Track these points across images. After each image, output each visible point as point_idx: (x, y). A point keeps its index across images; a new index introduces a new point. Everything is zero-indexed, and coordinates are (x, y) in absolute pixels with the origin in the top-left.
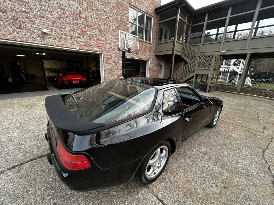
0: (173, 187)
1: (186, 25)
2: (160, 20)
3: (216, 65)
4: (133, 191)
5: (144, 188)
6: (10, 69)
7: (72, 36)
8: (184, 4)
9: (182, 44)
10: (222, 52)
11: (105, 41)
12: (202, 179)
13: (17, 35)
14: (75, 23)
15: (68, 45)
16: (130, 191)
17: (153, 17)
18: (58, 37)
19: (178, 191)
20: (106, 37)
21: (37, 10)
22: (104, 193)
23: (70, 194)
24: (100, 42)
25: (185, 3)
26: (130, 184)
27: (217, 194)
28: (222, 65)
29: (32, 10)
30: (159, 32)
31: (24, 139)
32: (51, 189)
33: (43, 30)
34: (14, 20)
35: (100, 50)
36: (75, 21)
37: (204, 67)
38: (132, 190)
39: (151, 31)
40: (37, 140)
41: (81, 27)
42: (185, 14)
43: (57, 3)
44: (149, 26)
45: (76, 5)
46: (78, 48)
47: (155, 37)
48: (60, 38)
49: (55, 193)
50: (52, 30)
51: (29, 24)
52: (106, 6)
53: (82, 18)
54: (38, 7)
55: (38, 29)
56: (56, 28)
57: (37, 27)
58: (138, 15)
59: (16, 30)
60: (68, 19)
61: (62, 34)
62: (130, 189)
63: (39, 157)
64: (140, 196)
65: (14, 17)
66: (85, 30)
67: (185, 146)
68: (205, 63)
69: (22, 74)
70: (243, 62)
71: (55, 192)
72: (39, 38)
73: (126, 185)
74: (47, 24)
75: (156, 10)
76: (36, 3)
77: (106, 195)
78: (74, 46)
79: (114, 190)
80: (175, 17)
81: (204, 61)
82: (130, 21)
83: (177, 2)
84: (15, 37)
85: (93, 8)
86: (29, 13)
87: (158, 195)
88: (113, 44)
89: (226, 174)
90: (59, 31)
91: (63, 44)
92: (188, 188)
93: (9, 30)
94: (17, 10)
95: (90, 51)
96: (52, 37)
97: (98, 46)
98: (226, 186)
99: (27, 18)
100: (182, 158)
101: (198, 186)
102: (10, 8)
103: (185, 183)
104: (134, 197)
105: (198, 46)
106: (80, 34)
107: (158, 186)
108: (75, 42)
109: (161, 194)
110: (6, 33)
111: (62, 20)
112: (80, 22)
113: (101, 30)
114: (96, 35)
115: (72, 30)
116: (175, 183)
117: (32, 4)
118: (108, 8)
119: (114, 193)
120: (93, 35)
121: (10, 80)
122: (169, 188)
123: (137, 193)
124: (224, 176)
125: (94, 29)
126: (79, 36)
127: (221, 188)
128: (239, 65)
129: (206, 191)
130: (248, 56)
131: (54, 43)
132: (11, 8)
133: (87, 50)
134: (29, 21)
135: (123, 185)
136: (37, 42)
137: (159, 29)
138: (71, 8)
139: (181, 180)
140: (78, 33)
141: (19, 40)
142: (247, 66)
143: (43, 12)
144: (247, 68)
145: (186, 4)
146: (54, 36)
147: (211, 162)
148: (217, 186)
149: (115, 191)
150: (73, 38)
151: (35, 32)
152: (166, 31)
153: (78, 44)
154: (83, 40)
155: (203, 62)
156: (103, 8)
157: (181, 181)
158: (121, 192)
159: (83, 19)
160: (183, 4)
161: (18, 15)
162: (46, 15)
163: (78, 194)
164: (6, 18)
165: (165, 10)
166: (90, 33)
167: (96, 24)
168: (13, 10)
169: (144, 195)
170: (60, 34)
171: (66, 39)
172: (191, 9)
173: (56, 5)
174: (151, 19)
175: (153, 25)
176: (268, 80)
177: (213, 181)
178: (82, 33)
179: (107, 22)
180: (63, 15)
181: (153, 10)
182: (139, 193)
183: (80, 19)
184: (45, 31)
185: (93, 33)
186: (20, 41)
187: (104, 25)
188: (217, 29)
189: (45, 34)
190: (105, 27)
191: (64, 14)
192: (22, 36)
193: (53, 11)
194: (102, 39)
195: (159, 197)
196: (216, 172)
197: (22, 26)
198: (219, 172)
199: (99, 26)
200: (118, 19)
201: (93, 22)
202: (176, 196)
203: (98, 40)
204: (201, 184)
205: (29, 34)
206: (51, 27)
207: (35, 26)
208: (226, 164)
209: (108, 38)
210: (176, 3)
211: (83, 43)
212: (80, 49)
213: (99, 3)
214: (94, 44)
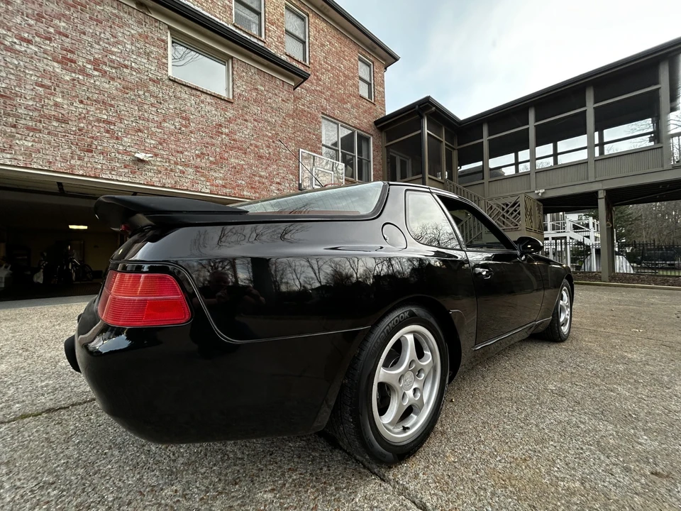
0: (473, 477)
1: (444, 147)
2: (389, 140)
3: (531, 219)
4: (336, 489)
5: (375, 479)
6: (45, 254)
7: (196, 167)
8: (434, 108)
9: (443, 183)
10: (538, 193)
11: (270, 178)
12: (569, 453)
13: (79, 162)
14: (207, 144)
15: (187, 185)
16: (324, 490)
17: (372, 135)
18: (166, 169)
19: (493, 486)
20: (271, 169)
21: (133, 119)
22: (233, 497)
23: (114, 500)
24: (257, 178)
25: (434, 106)
26: (325, 469)
27: (636, 494)
28: (545, 232)
29: (121, 119)
30: (388, 163)
31: (23, 375)
32: (53, 486)
33: (137, 155)
34: (79, 135)
35: (257, 195)
36: (208, 140)
37: (502, 225)
38: (331, 485)
39: (370, 161)
40: (59, 376)
41: (218, 150)
42: (440, 127)
43: (176, 108)
44: (364, 153)
45: (214, 112)
46: (208, 191)
47: (381, 173)
48: (171, 170)
49: (63, 498)
50: (156, 155)
51: (109, 144)
52: (274, 114)
53: (222, 133)
54: (136, 113)
55: (126, 152)
56: (165, 151)
57: (125, 150)
58: (341, 136)
59: (79, 153)
60: (192, 135)
61: (176, 163)
62: (325, 483)
63: (49, 411)
64: (359, 504)
65: (80, 130)
66: (226, 155)
67: (491, 379)
68: (503, 216)
69: (70, 264)
70: (594, 223)
71: (65, 493)
72: (126, 170)
73: (310, 474)
74: (147, 145)
75: (376, 123)
76: (132, 106)
77: (239, 502)
78: (199, 187)
79: (270, 488)
80: (419, 132)
81: (501, 211)
82: (324, 142)
83: (419, 106)
84: (72, 167)
85: (247, 117)
86: (114, 124)
87: (424, 500)
88: (287, 185)
89: (646, 440)
90: (170, 157)
91: (176, 182)
92: (530, 479)
93: (63, 153)
94: (91, 119)
95: (234, 197)
96: (155, 168)
97: (252, 188)
98: (658, 470)
99: (107, 132)
100: (488, 404)
101: (560, 471)
102: (77, 114)
103: (513, 465)
104: (339, 507)
105: (480, 186)
106: (214, 163)
107: (421, 475)
108: (202, 179)
109: (435, 498)
110: (57, 158)
111: (180, 136)
112: (217, 141)
113: (261, 157)
114: (251, 166)
115: (198, 156)
116: (480, 466)
117: (123, 108)
118: (278, 116)
119: (270, 496)
120: (244, 166)
121: (39, 277)
122: (462, 480)
123: (349, 496)
124: (641, 444)
125: (245, 153)
126: (213, 166)
127: (645, 476)
128: (587, 229)
129: (593, 484)
130: (601, 195)
131: (157, 179)
132: (80, 115)
133: (226, 196)
134: (112, 137)
135: (301, 474)
136: (118, 179)
137: (388, 158)
138: (202, 116)
139: (499, 458)
140: (211, 162)
141: (81, 172)
142: (607, 221)
143: (143, 122)
144: (608, 225)
145: (437, 107)
146: (159, 166)
147: (585, 413)
148: (627, 470)
149: (273, 490)
150: (198, 172)
151: (119, 159)
152: (403, 164)
153: (208, 184)
154: (221, 175)
155: (498, 214)
156: (268, 117)
157: (500, 461)
158: (293, 491)
159: (224, 136)
160: (431, 108)
161: (90, 127)
162: (148, 129)
163: (142, 501)
164: (65, 132)
165: (395, 122)
166: (237, 161)
167: (251, 145)
168: (80, 118)
169: (374, 499)
170: (172, 162)
171: (184, 173)
172: (448, 116)
173: (171, 111)
174: (367, 140)
175: (374, 151)
176: (672, 262)
177: (608, 457)
178: (220, 162)
179: (273, 142)
180: (183, 129)
181: (372, 123)
182: (356, 496)
183: (219, 136)
184: (141, 156)
185: (242, 162)
186: (82, 176)
187: (268, 147)
188: (514, 154)
189: (140, 163)
190: (270, 150)
191: (186, 127)
192: (89, 165)
193: (164, 120)
194: (263, 174)
195: (428, 504)
196: (611, 435)
197: (94, 147)
198: (619, 434)
199: (256, 149)
200: (299, 138)
201: (245, 142)
202: (490, 501)
203: (255, 175)
204: (571, 465)
205: (104, 162)
206: (155, 150)
207: (121, 148)
208: (634, 416)
209: (275, 173)
210: (417, 107)
211: (221, 182)
212: (211, 194)
213: (259, 108)
214: (243, 183)
